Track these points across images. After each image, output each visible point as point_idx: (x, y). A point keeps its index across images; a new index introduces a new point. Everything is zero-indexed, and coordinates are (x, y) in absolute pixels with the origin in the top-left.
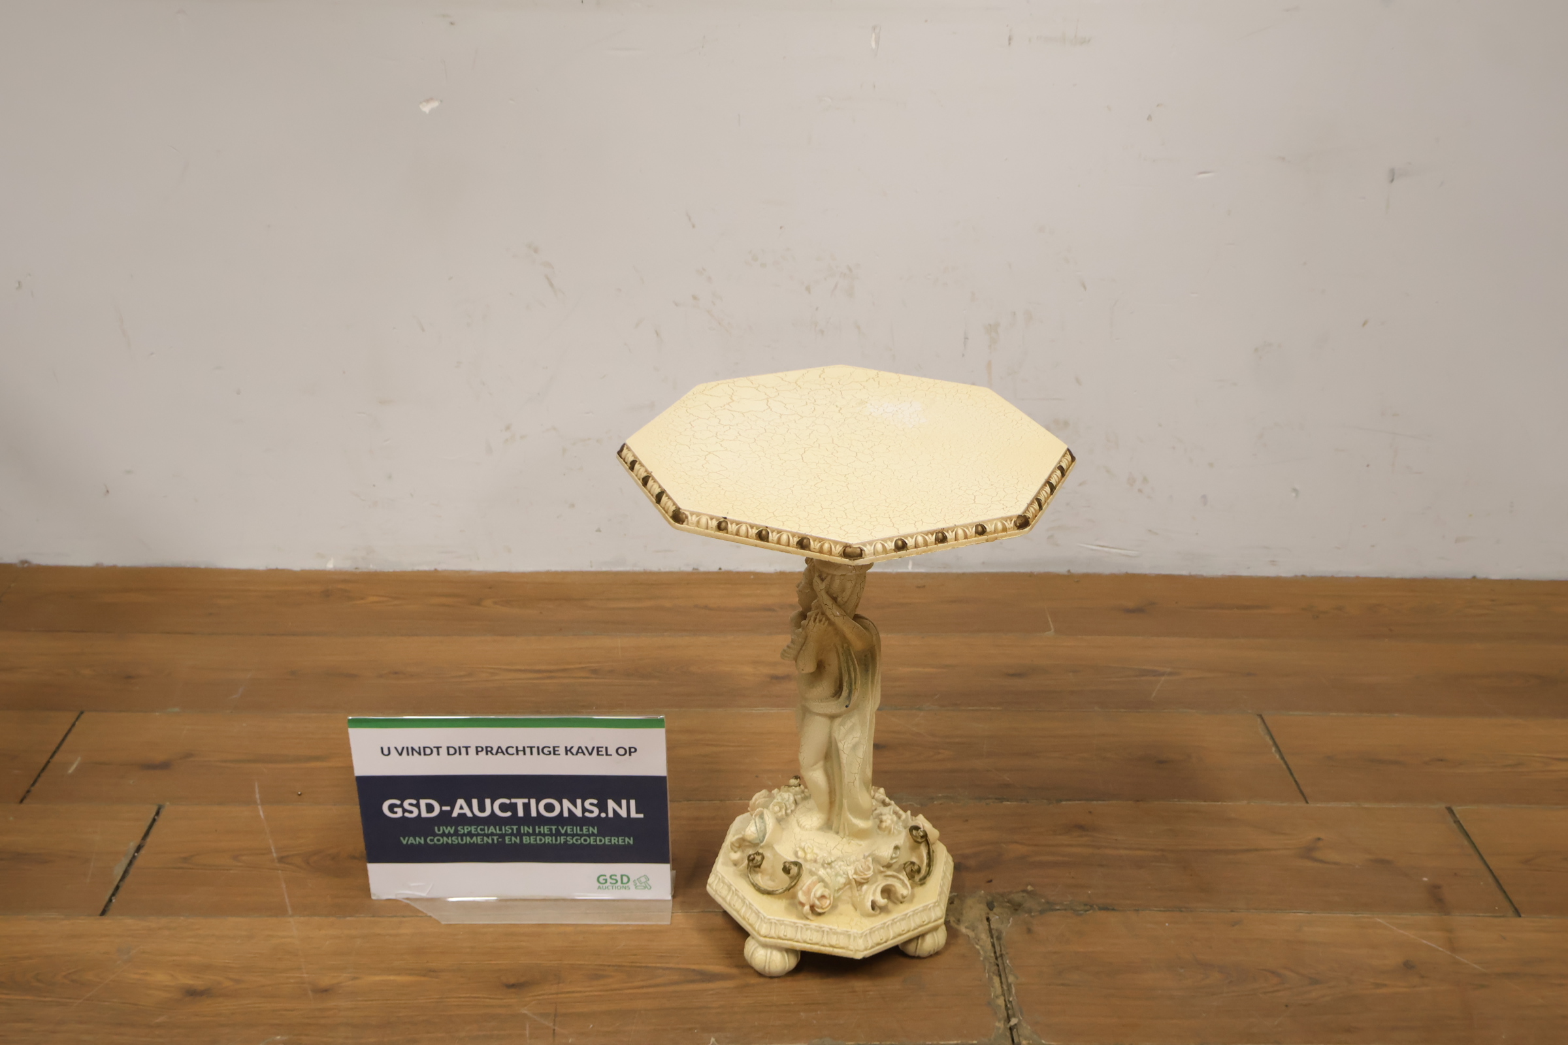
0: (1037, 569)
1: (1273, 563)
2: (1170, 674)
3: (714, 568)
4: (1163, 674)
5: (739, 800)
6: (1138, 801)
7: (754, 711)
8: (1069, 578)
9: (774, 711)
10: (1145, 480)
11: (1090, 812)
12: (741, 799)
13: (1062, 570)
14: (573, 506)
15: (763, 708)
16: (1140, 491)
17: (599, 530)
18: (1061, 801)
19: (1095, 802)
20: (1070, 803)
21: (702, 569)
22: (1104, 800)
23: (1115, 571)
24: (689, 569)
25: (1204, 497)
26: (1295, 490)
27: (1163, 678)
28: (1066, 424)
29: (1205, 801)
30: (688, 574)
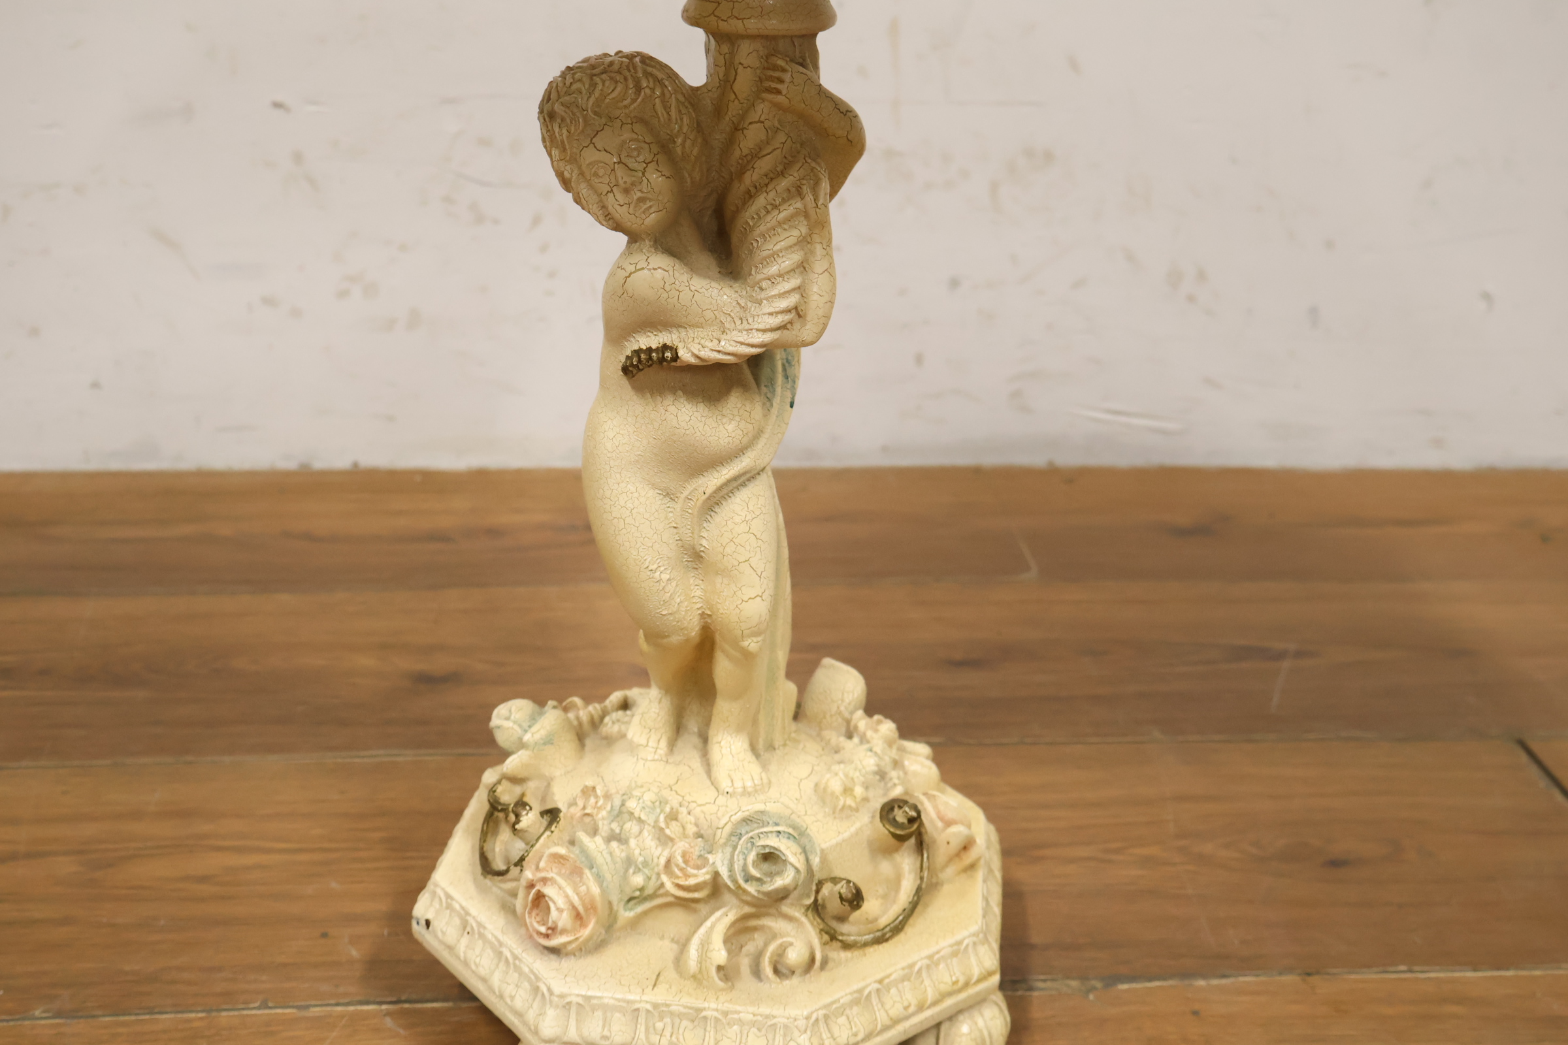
0: (989, 460)
1: (1438, 443)
2: (1299, 654)
3: (342, 462)
4: (1280, 656)
5: (259, 1008)
6: (1309, 974)
7: (357, 760)
8: (1052, 473)
9: (407, 757)
10: (1201, 276)
11: (1195, 1013)
12: (264, 1006)
13: (1037, 460)
14: (34, 332)
15: (381, 752)
16: (1191, 299)
17: (95, 385)
18: (1112, 980)
19: (1201, 983)
20: (1134, 985)
21: (318, 465)
22: (1224, 976)
23: (1139, 461)
24: (291, 465)
25: (1314, 312)
26: (1487, 297)
27: (1286, 664)
28: (1049, 157)
29: (1475, 970)
30: (287, 474)
